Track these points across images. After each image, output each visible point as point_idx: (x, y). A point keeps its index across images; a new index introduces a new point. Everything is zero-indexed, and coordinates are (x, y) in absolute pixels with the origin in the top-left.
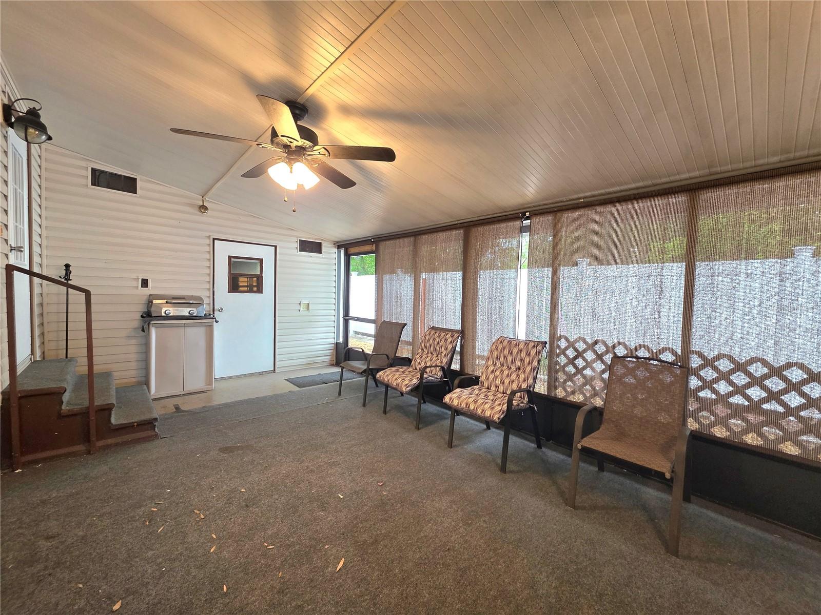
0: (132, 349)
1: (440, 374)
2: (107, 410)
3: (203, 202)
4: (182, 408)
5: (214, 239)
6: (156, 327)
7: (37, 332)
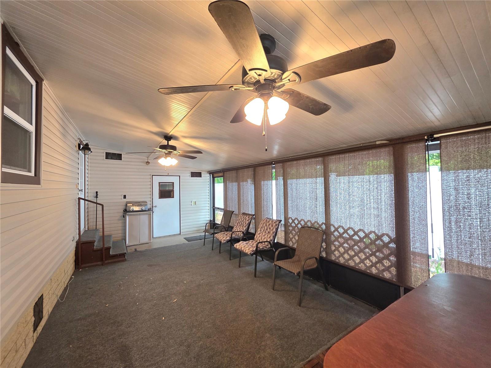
0: (120, 225)
1: (242, 235)
2: (109, 249)
3: (148, 160)
4: (138, 250)
5: (152, 175)
6: (129, 216)
7: (86, 219)
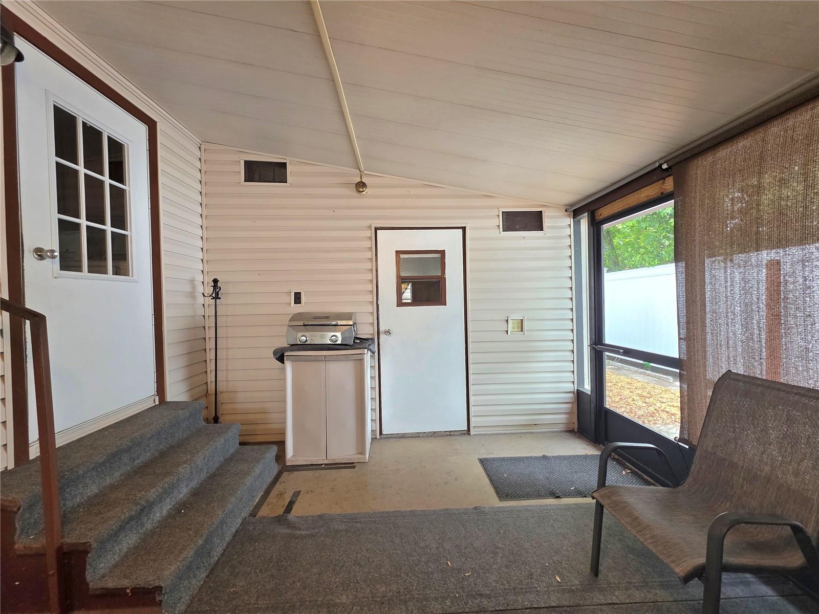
3: (361, 178)
5: (376, 229)
6: (293, 361)
